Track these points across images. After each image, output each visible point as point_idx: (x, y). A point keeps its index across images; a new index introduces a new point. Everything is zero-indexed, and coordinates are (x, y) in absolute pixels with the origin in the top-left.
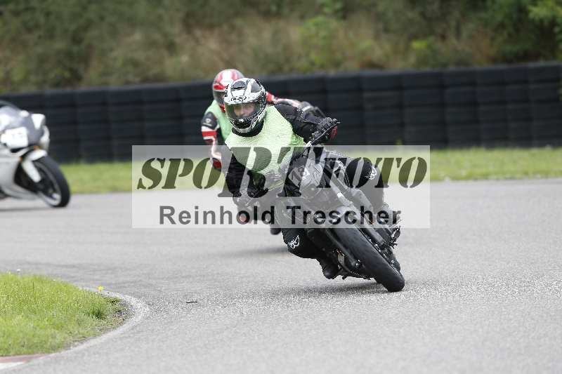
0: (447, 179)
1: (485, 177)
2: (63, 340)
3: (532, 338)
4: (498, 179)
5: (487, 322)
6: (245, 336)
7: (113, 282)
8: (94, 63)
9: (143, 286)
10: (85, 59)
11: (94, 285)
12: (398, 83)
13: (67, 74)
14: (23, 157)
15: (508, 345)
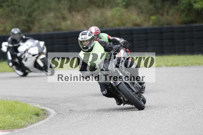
0: (164, 66)
1: (177, 65)
2: (24, 124)
3: (194, 124)
4: (182, 66)
5: (178, 118)
6: (91, 122)
7: (43, 103)
8: (36, 24)
9: (54, 104)
10: (33, 23)
11: (36, 104)
12: (146, 31)
13: (26, 28)
14: (37, 58)
15: (185, 126)
